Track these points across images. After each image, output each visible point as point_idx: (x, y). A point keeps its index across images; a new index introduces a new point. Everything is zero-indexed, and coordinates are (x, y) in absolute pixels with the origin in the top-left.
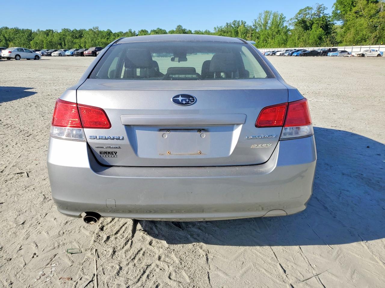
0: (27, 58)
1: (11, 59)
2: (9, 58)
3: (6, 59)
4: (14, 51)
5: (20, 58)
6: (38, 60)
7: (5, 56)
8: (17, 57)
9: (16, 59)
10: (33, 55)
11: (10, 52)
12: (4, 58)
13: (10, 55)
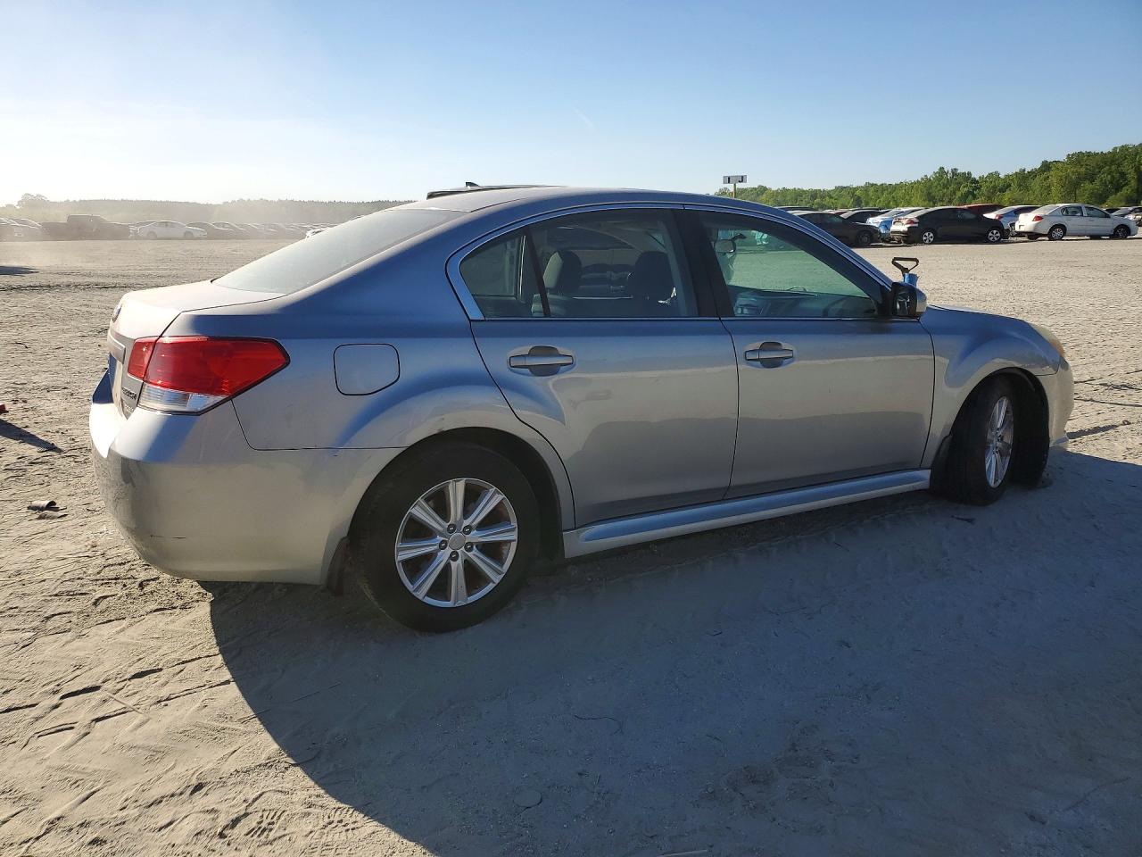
0: (1092, 233)
1: (1040, 238)
2: (1033, 236)
3: (1025, 239)
4: (1051, 215)
5: (1064, 235)
6: (1125, 238)
7: (1022, 229)
8: (1057, 232)
9: (1051, 239)
10: (1109, 224)
11: (1038, 218)
12: (1020, 234)
13: (1036, 225)
